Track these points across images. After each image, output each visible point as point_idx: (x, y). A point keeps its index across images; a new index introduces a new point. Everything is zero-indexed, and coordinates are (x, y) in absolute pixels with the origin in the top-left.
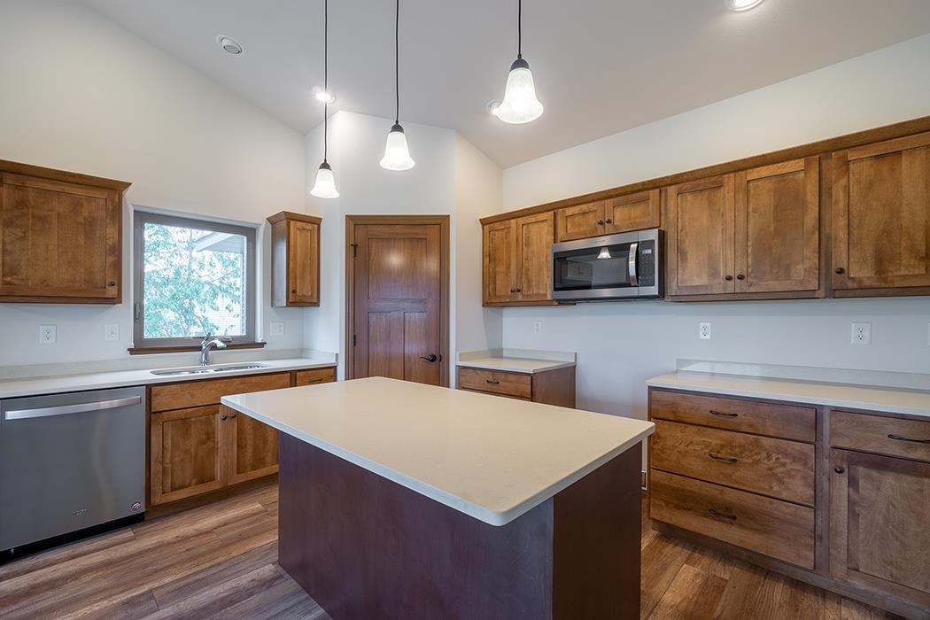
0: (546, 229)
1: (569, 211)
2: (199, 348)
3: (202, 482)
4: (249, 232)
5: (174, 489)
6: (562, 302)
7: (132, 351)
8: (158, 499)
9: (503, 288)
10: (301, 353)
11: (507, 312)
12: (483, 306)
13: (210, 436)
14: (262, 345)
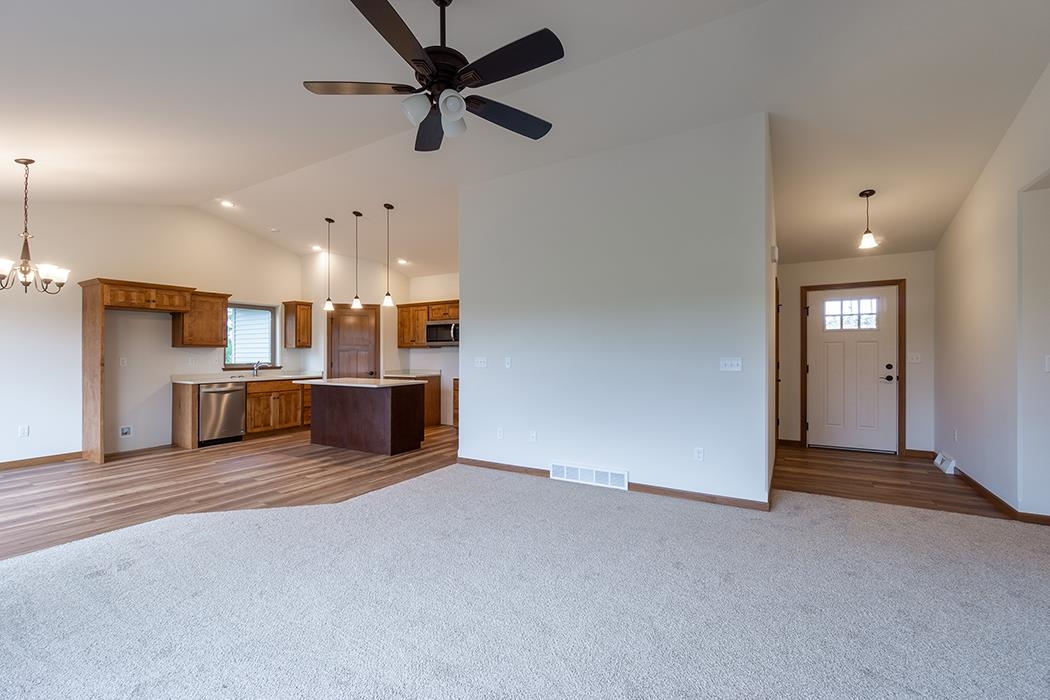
0: (425, 314)
1: (434, 307)
2: (253, 369)
3: (265, 426)
4: (272, 310)
5: (255, 427)
6: (431, 347)
7: (224, 370)
8: (249, 431)
9: (407, 339)
10: (300, 371)
11: (411, 350)
12: (399, 347)
13: (268, 406)
14: (280, 368)
